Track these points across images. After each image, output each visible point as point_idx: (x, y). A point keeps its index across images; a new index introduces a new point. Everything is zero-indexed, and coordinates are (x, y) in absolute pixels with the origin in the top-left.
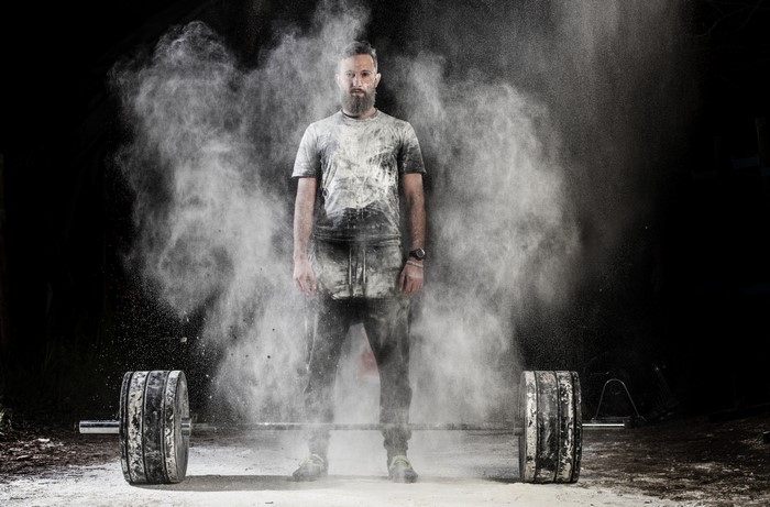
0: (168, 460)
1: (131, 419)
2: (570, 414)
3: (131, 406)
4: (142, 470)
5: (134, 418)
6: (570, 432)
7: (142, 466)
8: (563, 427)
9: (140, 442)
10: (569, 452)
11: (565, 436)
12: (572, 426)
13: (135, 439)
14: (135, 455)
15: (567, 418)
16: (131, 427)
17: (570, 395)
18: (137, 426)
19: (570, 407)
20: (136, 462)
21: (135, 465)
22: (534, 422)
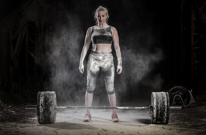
0: (51, 116)
1: (40, 104)
2: (166, 104)
3: (40, 101)
4: (43, 119)
5: (41, 104)
6: (166, 109)
7: (43, 118)
8: (164, 108)
9: (43, 111)
10: (166, 115)
11: (164, 111)
12: (167, 108)
13: (41, 110)
14: (41, 115)
15: (165, 105)
16: (40, 107)
17: (166, 99)
18: (42, 106)
19: (166, 102)
20: (42, 117)
21: (41, 118)
22: (156, 108)
